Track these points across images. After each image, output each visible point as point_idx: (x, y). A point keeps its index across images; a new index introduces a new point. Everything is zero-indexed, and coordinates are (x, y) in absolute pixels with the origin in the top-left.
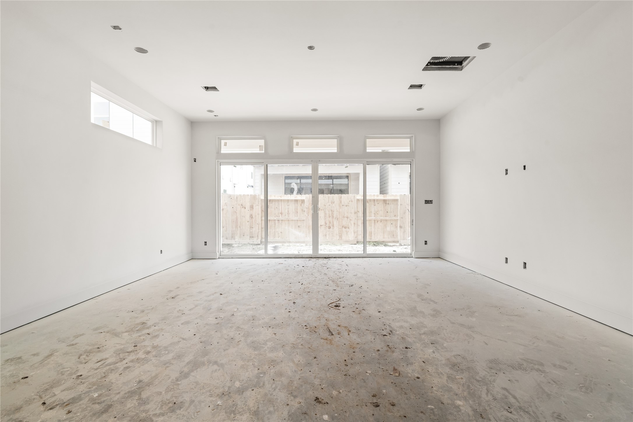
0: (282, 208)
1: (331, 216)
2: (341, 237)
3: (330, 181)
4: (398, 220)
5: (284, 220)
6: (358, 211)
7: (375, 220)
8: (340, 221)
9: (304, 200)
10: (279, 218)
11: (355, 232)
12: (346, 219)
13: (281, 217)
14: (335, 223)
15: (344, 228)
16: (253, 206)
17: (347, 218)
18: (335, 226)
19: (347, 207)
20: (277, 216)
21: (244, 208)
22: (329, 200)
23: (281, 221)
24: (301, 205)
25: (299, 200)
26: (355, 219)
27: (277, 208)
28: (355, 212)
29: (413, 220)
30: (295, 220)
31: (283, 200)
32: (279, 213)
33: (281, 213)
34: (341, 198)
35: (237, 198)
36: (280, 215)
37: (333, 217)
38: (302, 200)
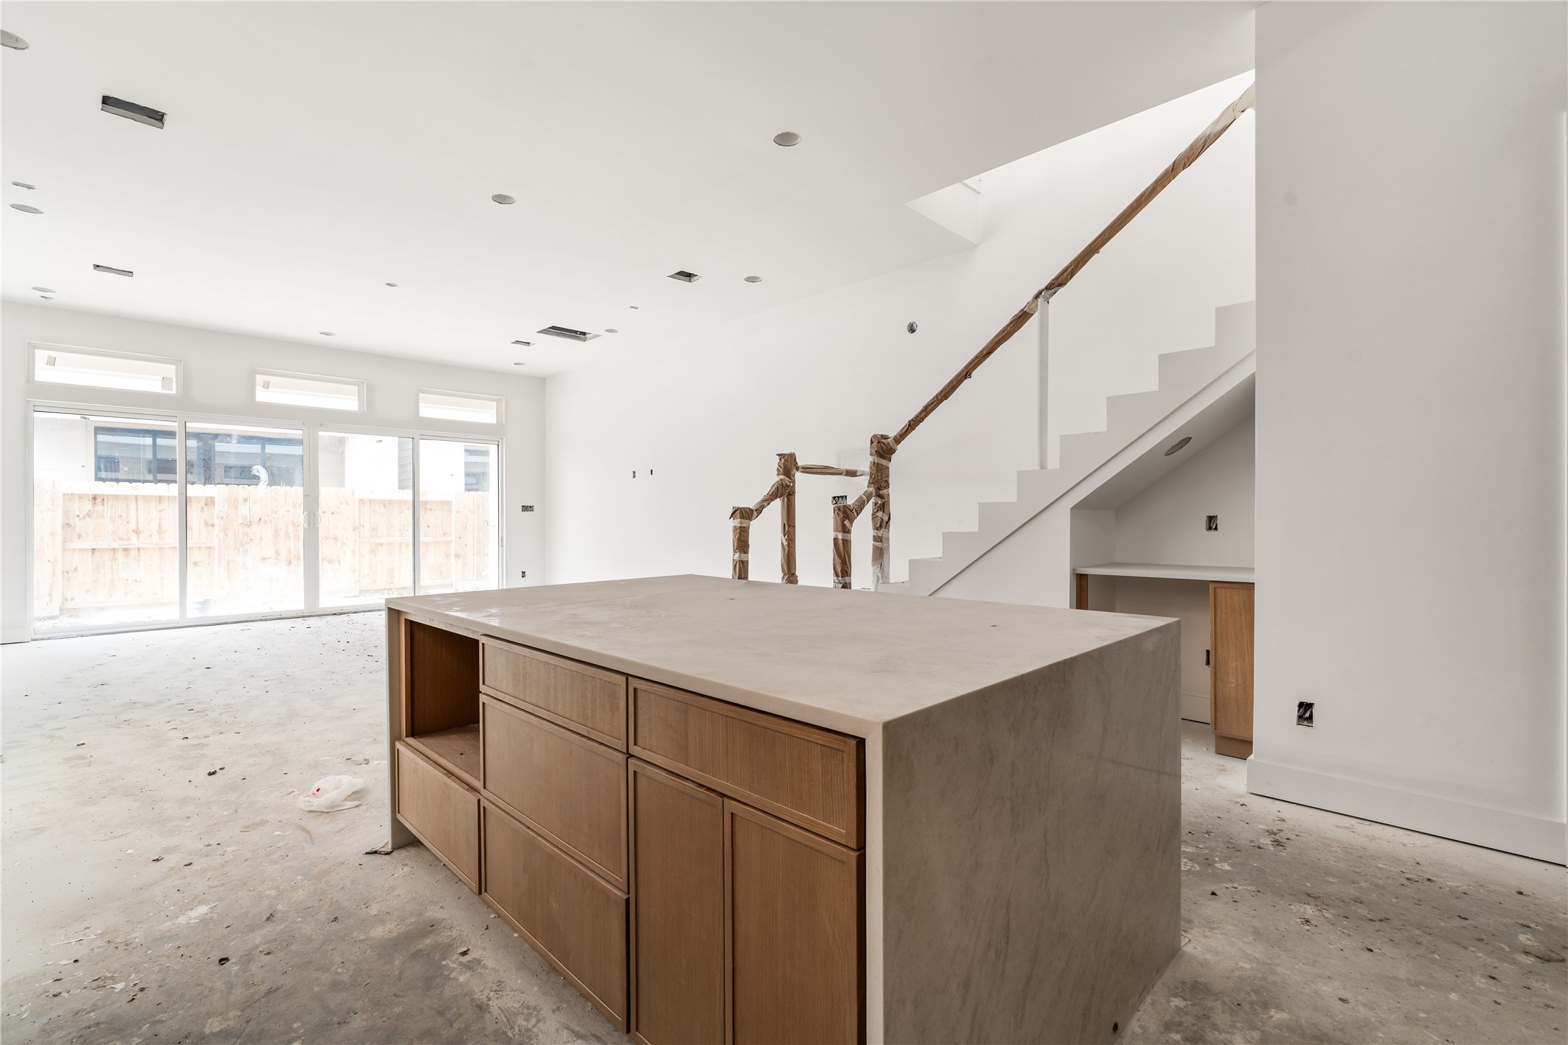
0: (137, 518)
4: (451, 541)
5: (146, 549)
6: (362, 524)
7: (401, 544)
9: (212, 498)
10: (129, 545)
11: (354, 571)
12: (333, 542)
13: (134, 541)
15: (325, 563)
17: (336, 539)
20: (122, 539)
23: (137, 552)
24: (202, 511)
25: (196, 499)
26: (356, 541)
28: (354, 527)
29: (502, 538)
32: (128, 530)
33: (137, 532)
36: (133, 536)
38: (206, 497)
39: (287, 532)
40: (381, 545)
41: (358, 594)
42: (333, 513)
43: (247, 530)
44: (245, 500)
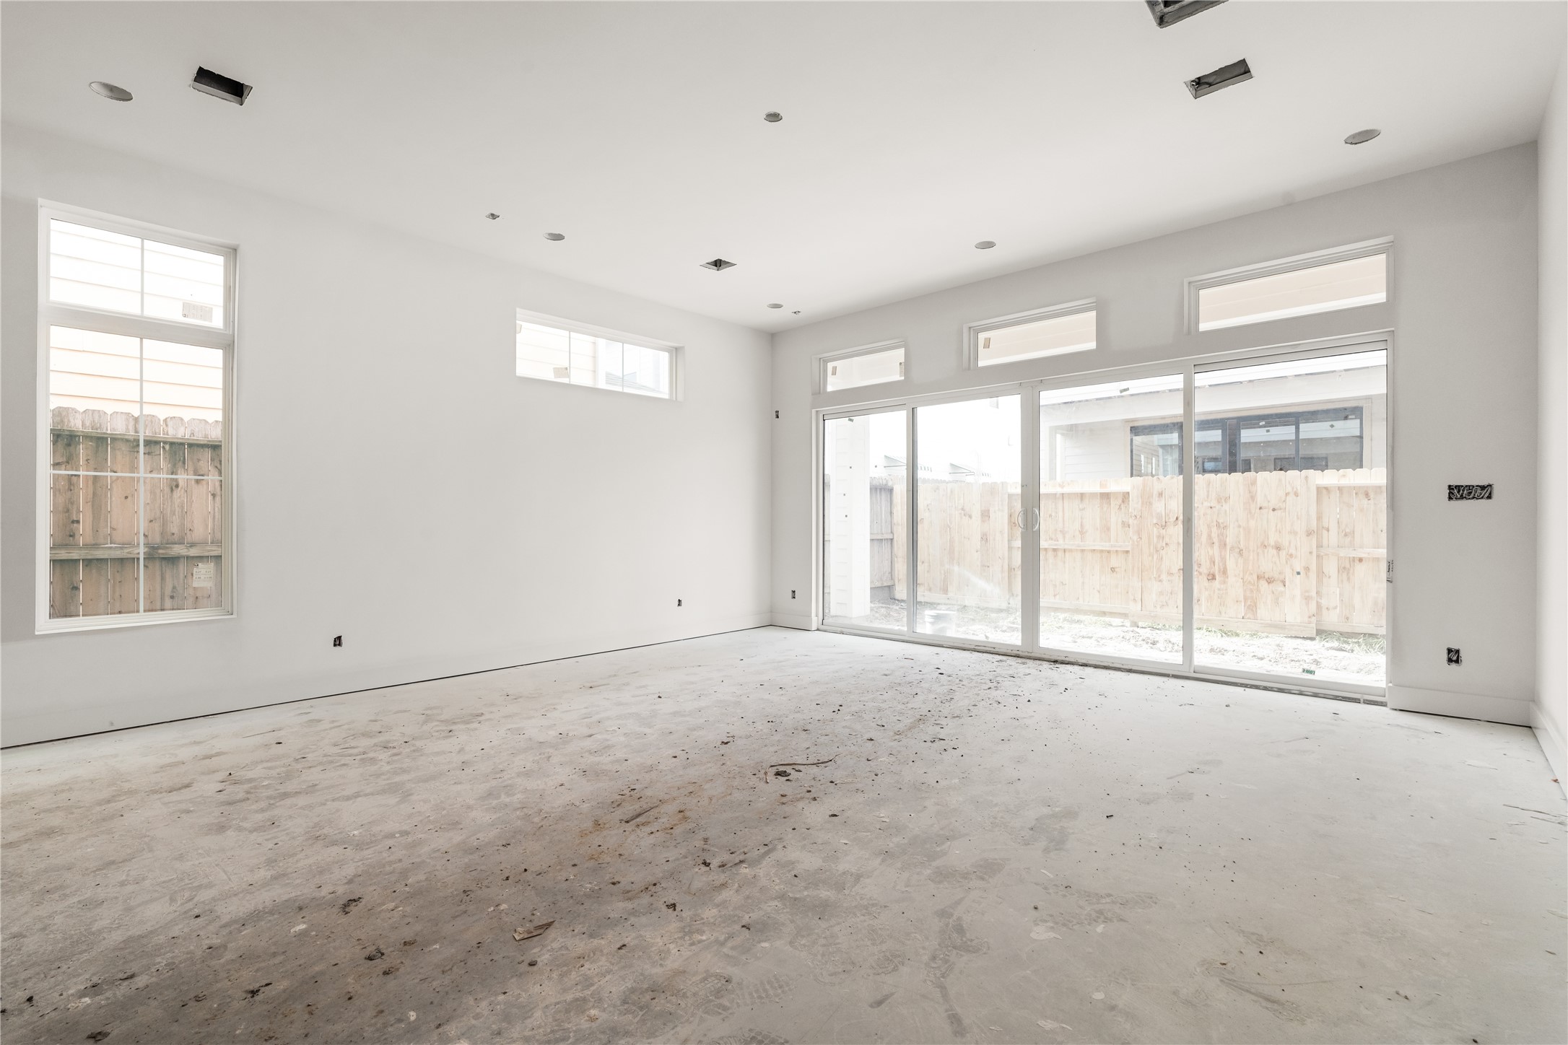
1: (1216, 540)
2: (1252, 608)
3: (1285, 433)
5: (1071, 551)
6: (1325, 526)
8: (1251, 557)
9: (1128, 493)
10: (1056, 545)
11: (1307, 599)
12: (1274, 551)
13: (1061, 541)
14: (1231, 564)
15: (1263, 583)
16: (989, 511)
17: (1278, 548)
18: (1230, 572)
19: (1278, 513)
20: (1052, 539)
21: (967, 517)
22: (1208, 492)
23: (1063, 553)
24: (1120, 508)
25: (1116, 494)
26: (1311, 553)
27: (1050, 516)
28: (1307, 531)
30: (1102, 551)
31: (1069, 494)
32: (1056, 530)
33: (1063, 532)
34: (1254, 483)
35: (951, 492)
37: (1223, 545)
38: (1123, 493)
39: (1209, 536)
40: (1361, 560)
41: (1314, 635)
42: (1274, 510)
43: (1163, 532)
44: (1160, 494)
